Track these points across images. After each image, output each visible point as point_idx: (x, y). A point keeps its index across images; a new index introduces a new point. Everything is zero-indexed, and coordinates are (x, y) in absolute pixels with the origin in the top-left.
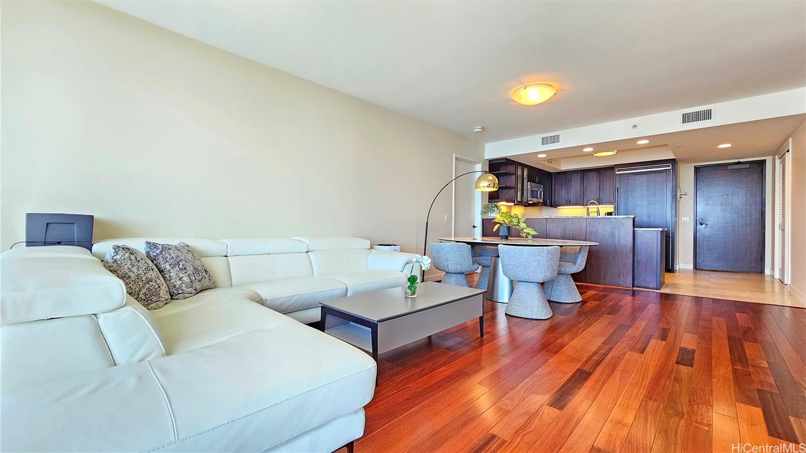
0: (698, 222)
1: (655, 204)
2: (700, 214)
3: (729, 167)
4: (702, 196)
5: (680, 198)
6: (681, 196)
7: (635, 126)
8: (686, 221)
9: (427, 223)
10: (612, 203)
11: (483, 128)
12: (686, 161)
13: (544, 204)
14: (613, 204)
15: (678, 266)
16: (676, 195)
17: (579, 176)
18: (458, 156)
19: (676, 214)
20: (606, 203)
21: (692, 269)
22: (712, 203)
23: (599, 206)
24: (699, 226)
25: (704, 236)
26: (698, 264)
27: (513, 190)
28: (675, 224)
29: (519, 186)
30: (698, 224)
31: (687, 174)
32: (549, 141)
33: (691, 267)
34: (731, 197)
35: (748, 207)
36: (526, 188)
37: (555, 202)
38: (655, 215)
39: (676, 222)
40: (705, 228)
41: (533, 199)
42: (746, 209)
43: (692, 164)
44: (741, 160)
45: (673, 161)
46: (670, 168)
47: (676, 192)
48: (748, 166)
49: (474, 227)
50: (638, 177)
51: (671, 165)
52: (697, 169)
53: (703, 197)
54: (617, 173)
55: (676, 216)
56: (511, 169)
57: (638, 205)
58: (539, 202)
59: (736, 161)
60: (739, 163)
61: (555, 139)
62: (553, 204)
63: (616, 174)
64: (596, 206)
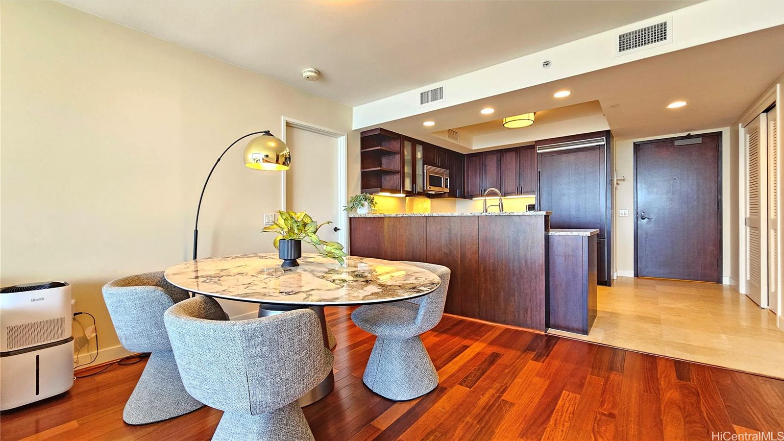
0: (639, 216)
1: (585, 193)
2: (641, 205)
3: (677, 143)
4: (643, 181)
5: (618, 184)
6: (619, 182)
7: (546, 64)
8: (625, 214)
9: (196, 231)
10: (532, 192)
11: (319, 73)
12: (624, 135)
13: (452, 194)
14: (535, 194)
15: (615, 273)
16: (611, 180)
17: (495, 157)
18: (290, 120)
19: (612, 206)
20: (527, 193)
21: (633, 276)
22: (655, 190)
23: (502, 198)
24: (641, 222)
25: (647, 234)
26: (640, 270)
27: (398, 176)
28: (612, 218)
29: (408, 170)
30: (640, 218)
31: (624, 153)
32: (430, 98)
33: (631, 274)
34: (678, 181)
35: (700, 195)
36: (421, 173)
37: (468, 193)
38: (585, 208)
39: (612, 215)
40: (648, 223)
41: (433, 188)
42: (698, 198)
43: (629, 140)
44: (692, 133)
45: (607, 134)
46: (603, 143)
47: (612, 176)
48: (699, 140)
49: (336, 229)
50: (564, 157)
51: (605, 140)
52: (637, 147)
53: (645, 183)
54: (538, 151)
55: (612, 208)
56: (395, 145)
57: (564, 195)
58: (445, 193)
59: (685, 134)
60: (689, 137)
61: (437, 94)
62: (466, 195)
63: (538, 153)
64: (499, 198)
